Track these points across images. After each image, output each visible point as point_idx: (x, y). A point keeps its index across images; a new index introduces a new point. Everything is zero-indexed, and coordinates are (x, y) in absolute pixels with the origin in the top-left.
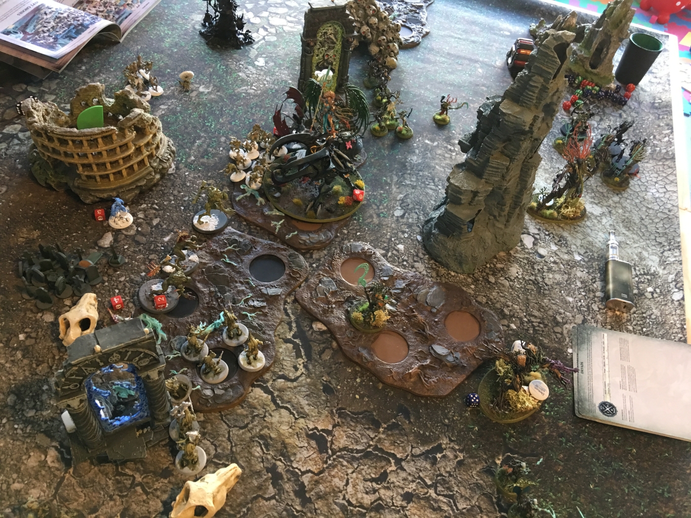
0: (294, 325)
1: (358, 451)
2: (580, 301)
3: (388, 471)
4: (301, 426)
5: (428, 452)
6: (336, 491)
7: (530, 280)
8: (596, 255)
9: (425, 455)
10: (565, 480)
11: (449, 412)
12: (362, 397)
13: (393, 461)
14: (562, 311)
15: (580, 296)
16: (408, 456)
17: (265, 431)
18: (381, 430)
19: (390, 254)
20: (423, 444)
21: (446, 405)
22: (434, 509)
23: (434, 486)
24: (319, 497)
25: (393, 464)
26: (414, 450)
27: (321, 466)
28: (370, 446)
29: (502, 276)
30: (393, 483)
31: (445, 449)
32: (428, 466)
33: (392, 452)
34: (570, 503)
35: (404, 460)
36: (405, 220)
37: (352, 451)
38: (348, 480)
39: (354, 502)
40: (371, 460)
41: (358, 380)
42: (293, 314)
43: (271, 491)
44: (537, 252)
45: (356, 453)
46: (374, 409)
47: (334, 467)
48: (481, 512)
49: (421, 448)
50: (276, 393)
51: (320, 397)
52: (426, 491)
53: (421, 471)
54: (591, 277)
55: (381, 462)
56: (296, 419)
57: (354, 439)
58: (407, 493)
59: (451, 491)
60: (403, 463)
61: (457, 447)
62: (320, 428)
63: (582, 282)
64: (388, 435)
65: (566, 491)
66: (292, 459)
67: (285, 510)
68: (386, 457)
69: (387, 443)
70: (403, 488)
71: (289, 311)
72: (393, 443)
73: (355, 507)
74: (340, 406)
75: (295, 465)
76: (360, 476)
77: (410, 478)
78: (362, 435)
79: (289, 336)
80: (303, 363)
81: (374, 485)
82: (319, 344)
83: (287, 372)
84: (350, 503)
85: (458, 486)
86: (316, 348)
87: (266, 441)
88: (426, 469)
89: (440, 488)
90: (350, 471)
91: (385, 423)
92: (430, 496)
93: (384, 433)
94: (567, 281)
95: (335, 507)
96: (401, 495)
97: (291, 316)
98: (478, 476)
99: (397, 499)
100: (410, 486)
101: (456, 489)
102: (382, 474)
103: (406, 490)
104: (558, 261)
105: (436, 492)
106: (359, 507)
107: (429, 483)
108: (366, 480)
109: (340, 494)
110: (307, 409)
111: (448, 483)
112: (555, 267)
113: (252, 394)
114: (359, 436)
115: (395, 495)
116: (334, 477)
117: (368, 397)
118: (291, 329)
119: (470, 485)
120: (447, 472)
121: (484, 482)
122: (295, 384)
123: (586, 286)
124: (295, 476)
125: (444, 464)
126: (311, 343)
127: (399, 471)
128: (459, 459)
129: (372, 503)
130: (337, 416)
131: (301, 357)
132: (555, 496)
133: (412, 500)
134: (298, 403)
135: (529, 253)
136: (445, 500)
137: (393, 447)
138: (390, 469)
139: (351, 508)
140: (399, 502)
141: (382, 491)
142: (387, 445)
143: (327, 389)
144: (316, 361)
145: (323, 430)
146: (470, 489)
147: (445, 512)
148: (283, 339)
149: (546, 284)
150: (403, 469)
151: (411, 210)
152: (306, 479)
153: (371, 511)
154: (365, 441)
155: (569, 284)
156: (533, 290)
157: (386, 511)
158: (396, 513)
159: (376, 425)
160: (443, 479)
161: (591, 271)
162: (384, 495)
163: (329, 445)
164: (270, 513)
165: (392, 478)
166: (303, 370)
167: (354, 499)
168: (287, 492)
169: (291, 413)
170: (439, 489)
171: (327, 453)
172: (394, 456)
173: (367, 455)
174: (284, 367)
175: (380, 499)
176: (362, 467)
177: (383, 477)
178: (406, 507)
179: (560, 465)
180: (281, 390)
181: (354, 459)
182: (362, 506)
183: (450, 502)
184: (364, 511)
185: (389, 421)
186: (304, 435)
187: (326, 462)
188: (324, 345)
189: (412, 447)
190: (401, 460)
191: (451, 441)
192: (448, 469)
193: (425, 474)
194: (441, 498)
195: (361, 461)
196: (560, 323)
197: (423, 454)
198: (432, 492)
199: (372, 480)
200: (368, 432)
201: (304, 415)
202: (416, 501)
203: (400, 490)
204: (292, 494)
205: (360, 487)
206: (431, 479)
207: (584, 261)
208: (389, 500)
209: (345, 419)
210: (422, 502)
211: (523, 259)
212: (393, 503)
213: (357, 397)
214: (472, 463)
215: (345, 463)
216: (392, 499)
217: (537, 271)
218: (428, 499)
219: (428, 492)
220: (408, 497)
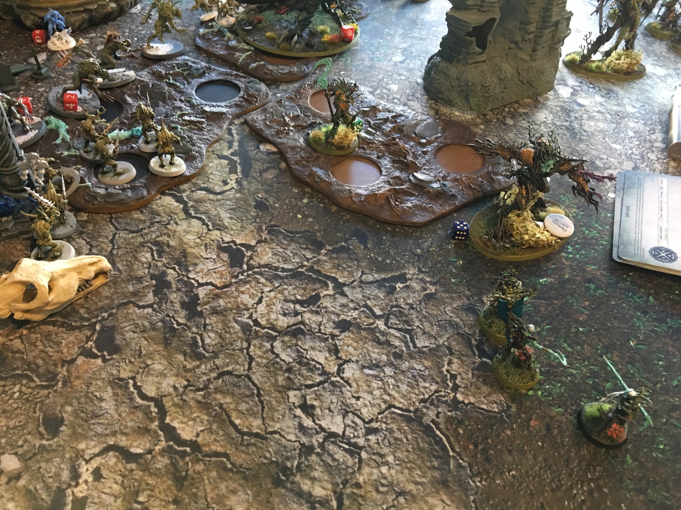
0: (236, 144)
1: (284, 270)
2: (631, 149)
3: (322, 295)
4: (213, 237)
5: (384, 280)
6: (240, 309)
7: (563, 125)
8: (656, 109)
9: (380, 284)
10: (590, 331)
11: (424, 242)
12: (305, 217)
13: (331, 285)
14: (605, 157)
15: (631, 145)
16: (354, 281)
17: (165, 238)
18: (323, 251)
19: (378, 92)
20: (379, 271)
21: (422, 234)
22: (379, 343)
23: (386, 318)
24: (215, 312)
25: (331, 288)
26: (364, 277)
27: (227, 279)
28: (303, 266)
29: (524, 119)
30: (326, 308)
31: (411, 279)
32: (381, 295)
33: (333, 275)
34: (596, 360)
35: (348, 285)
36: (404, 65)
37: (276, 269)
38: (262, 298)
39: (263, 322)
40: (301, 281)
41: (305, 201)
42: (237, 134)
43: (150, 298)
44: (576, 102)
45: (282, 272)
46: (319, 231)
47: (246, 282)
48: (451, 353)
49: (376, 276)
50: (191, 204)
51: (248, 212)
52: (372, 321)
53: (369, 299)
54: (648, 129)
55: (314, 283)
56: (209, 230)
57: (283, 257)
58: (344, 321)
59: (410, 326)
60: (345, 289)
61: (428, 279)
62: (238, 242)
63: (635, 132)
64: (331, 258)
65: (590, 345)
66: (191, 269)
67: (162, 321)
68: (323, 279)
69: (328, 266)
70: (338, 315)
71: (234, 132)
72: (337, 267)
73: (264, 328)
74: (272, 223)
75: (191, 276)
76: (279, 296)
77: (352, 305)
78: (295, 254)
79: (227, 153)
80: (236, 179)
81: (298, 307)
82: (263, 163)
83: (211, 186)
84: (256, 322)
85: (420, 320)
86: (257, 166)
87: (160, 248)
88: (376, 298)
89: (393, 320)
90: (267, 289)
91: (330, 245)
92: (377, 327)
93: (326, 255)
94: (614, 130)
95: (235, 324)
96: (334, 322)
97: (235, 135)
98: (454, 313)
99: (327, 325)
100: (350, 314)
101: (417, 324)
102: (312, 297)
103: (342, 317)
104: (603, 111)
105: (386, 324)
106: (268, 328)
107: (378, 312)
108: (286, 301)
109: (246, 312)
110: (227, 222)
111: (406, 316)
112: (598, 116)
113: (159, 201)
114: (291, 255)
115: (325, 321)
116: (243, 293)
117: (314, 218)
118: (230, 147)
119: (438, 321)
120: (408, 304)
121: (461, 320)
122: (219, 197)
123: (641, 136)
124: (189, 286)
125: (405, 295)
126: (252, 161)
127: (337, 296)
128: (428, 292)
129: (288, 327)
130: (266, 232)
131: (236, 173)
132: (573, 348)
133: (348, 329)
134: (218, 215)
135: (565, 102)
136: (398, 335)
137: (335, 271)
138: (325, 293)
139: (257, 329)
140: (329, 329)
141: (307, 316)
142: (327, 268)
143: (260, 205)
144: (254, 178)
145: (242, 245)
146: (439, 326)
147: (396, 347)
148: (217, 155)
149: (585, 131)
150: (343, 294)
151: (415, 57)
152: (202, 292)
153: (286, 334)
154: (298, 260)
155: (617, 132)
156: (565, 135)
157: (308, 337)
158: (321, 341)
159: (317, 246)
160: (400, 312)
161: (649, 123)
162: (309, 319)
163: (246, 260)
164: (139, 322)
165: (326, 303)
166: (234, 185)
167: (264, 319)
168: (172, 302)
169: (204, 223)
170: (391, 321)
171: (241, 267)
172: (334, 280)
173: (295, 275)
174: (210, 180)
175: (302, 323)
176: (285, 287)
177: (313, 301)
178: (338, 336)
179: (583, 313)
180: (199, 201)
181: (276, 277)
182: (273, 328)
183: (405, 337)
184: (274, 334)
185: (337, 243)
186: (215, 247)
187: (237, 277)
188: (268, 165)
189: (363, 273)
190: (344, 285)
191: (420, 271)
192: (410, 301)
193: (374, 302)
194: (393, 331)
195: (286, 280)
196: (600, 167)
197: (377, 281)
198: (381, 324)
199: (297, 302)
200: (303, 252)
201: (221, 228)
202: (355, 331)
203: (333, 317)
204: (177, 306)
205: (278, 307)
206: (382, 310)
207: (640, 113)
208: (314, 326)
209: (276, 236)
210: (364, 333)
211: (556, 106)
212: (320, 330)
213: (299, 216)
214: (448, 298)
215: (263, 280)
216: (320, 326)
217: (573, 118)
218: (372, 330)
219: (374, 323)
220: (344, 326)
